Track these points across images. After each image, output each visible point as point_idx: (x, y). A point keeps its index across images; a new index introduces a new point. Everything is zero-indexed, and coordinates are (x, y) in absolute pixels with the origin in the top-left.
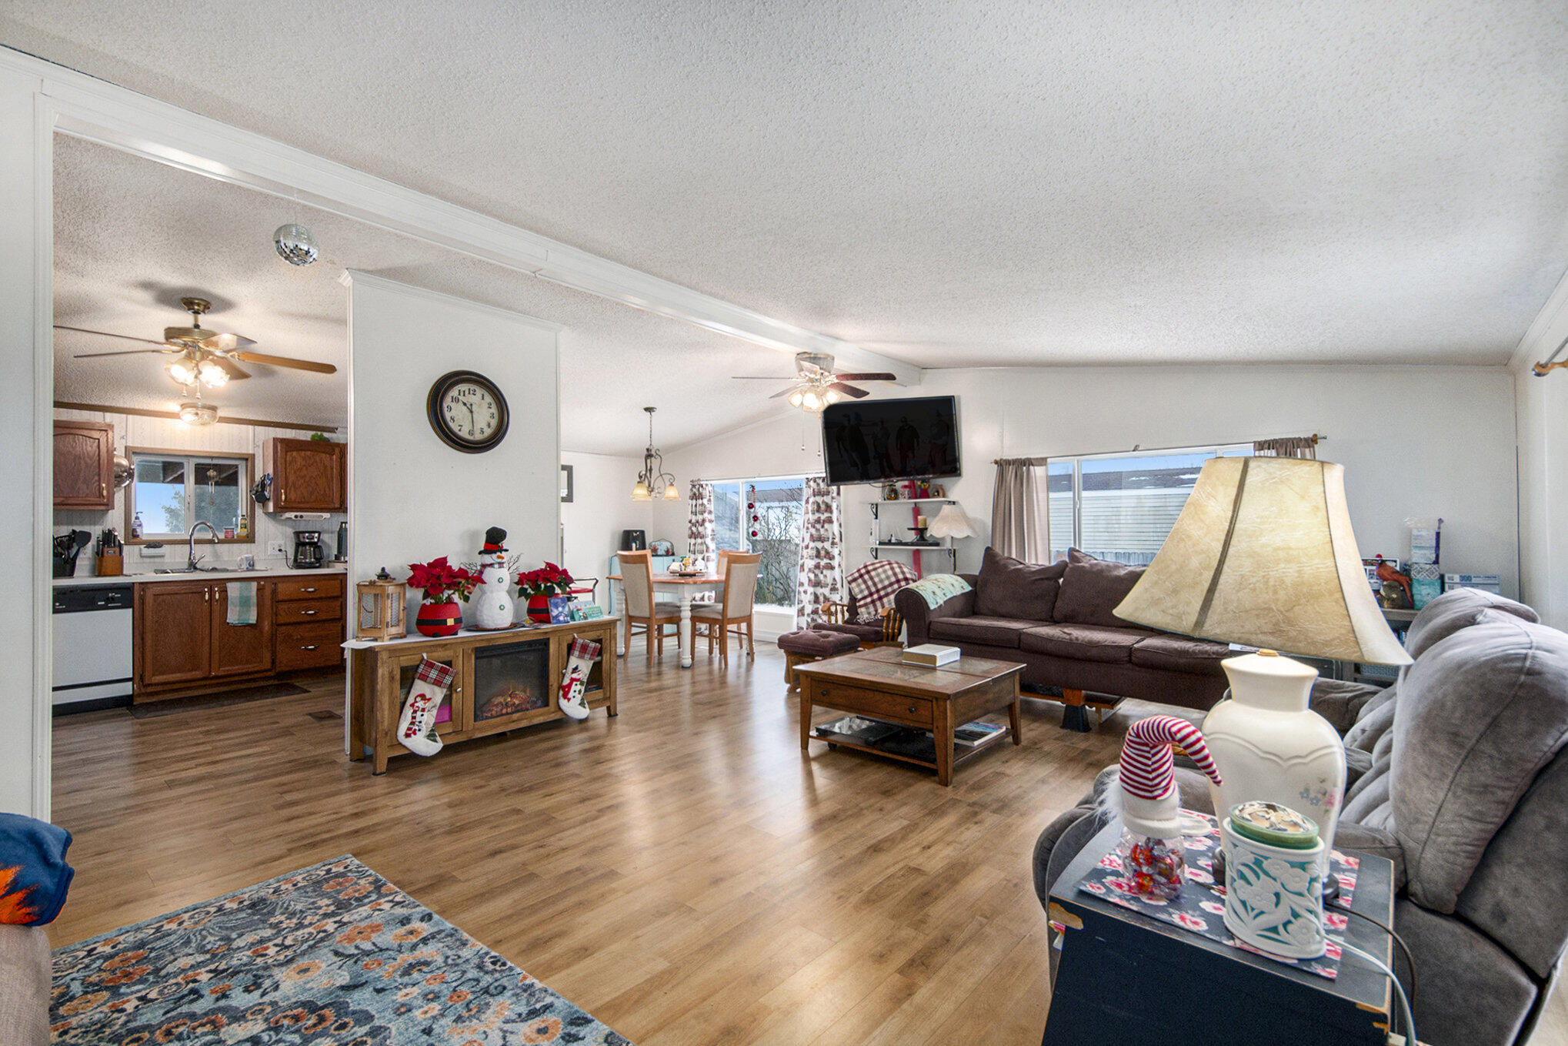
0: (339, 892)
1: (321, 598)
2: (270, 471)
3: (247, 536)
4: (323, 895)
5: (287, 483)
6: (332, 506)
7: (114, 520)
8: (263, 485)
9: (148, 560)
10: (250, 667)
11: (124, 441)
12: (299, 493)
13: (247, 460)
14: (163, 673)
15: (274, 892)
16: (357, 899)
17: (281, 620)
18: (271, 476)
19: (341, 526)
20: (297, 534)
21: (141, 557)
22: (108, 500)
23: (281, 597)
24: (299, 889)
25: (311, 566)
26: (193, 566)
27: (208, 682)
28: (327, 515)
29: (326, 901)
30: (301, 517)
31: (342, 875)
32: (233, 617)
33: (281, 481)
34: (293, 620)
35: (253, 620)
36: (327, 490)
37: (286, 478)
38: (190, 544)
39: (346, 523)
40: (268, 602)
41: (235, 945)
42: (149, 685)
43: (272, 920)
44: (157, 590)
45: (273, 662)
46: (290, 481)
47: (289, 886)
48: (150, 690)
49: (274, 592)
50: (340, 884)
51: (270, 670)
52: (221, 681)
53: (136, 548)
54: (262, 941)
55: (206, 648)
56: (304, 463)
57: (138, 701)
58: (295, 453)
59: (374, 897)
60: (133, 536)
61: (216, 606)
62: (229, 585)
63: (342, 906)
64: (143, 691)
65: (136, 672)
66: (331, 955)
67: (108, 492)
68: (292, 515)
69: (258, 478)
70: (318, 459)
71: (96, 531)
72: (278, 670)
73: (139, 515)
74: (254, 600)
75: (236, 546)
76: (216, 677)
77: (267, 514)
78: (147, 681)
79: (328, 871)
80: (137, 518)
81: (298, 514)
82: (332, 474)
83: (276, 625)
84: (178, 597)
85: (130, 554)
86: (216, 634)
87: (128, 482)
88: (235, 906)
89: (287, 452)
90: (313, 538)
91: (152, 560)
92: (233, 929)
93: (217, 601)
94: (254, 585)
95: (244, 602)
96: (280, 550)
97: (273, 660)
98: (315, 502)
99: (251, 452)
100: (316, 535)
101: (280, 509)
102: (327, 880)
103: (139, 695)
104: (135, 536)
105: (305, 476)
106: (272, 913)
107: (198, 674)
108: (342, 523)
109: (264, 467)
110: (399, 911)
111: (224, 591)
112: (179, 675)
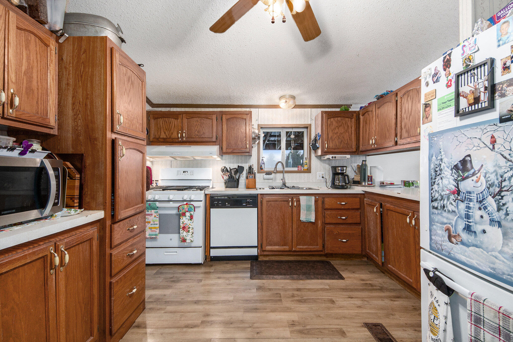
1: (349, 209)
2: (319, 131)
3: (308, 169)
5: (328, 138)
6: (351, 150)
7: (253, 161)
8: (315, 140)
9: (266, 181)
10: (312, 247)
11: (257, 122)
12: (334, 143)
13: (307, 128)
14: (271, 245)
17: (328, 221)
18: (320, 134)
19: (362, 163)
20: (334, 168)
21: (264, 179)
22: (249, 150)
23: (326, 206)
25: (342, 187)
26: (284, 185)
27: (291, 253)
28: (348, 156)
30: (335, 157)
32: (303, 218)
33: (325, 136)
34: (334, 221)
35: (313, 220)
36: (349, 140)
37: (328, 135)
38: (283, 173)
39: (365, 161)
40: (320, 209)
42: (265, 251)
44: (268, 198)
45: (323, 246)
46: (330, 136)
48: (265, 253)
49: (323, 203)
51: (322, 251)
52: (298, 253)
53: (262, 175)
55: (290, 234)
56: (337, 125)
57: (260, 259)
58: (332, 119)
60: (261, 169)
61: (295, 210)
62: (301, 198)
64: (262, 253)
65: (259, 243)
67: (249, 146)
68: (330, 156)
69: (313, 137)
70: (344, 122)
71: (246, 167)
72: (326, 252)
73: (263, 158)
74: (313, 208)
75: (302, 174)
76: (295, 251)
77: (317, 157)
78: (264, 249)
80: (262, 160)
81: (334, 156)
82: (351, 131)
83: (325, 224)
84: (278, 202)
85: (259, 177)
86: (295, 226)
87: (258, 141)
89: (328, 119)
90: (343, 171)
91: (268, 181)
93: (295, 207)
94: (313, 198)
95: (308, 208)
96: (323, 177)
97: (323, 245)
98: (342, 148)
99: (309, 123)
100: (345, 168)
101: (325, 153)
103: (261, 255)
104: (262, 169)
105: (337, 133)
107: (286, 248)
108: (363, 161)
109: (316, 130)
111: (298, 201)
112: (277, 247)
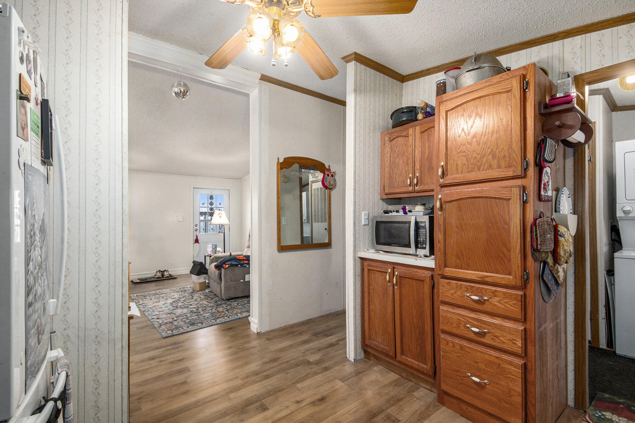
0: (171, 326)
4: (175, 325)
15: (188, 327)
16: (167, 324)
24: (182, 327)
29: (175, 324)
31: (168, 330)
41: (197, 317)
43: (189, 321)
47: (184, 328)
50: (170, 328)
54: (191, 317)
59: (162, 324)
63: (171, 323)
66: (176, 314)
79: (172, 331)
88: (199, 324)
92: (198, 320)
102: (173, 329)
106: (189, 322)
110: (158, 320)
